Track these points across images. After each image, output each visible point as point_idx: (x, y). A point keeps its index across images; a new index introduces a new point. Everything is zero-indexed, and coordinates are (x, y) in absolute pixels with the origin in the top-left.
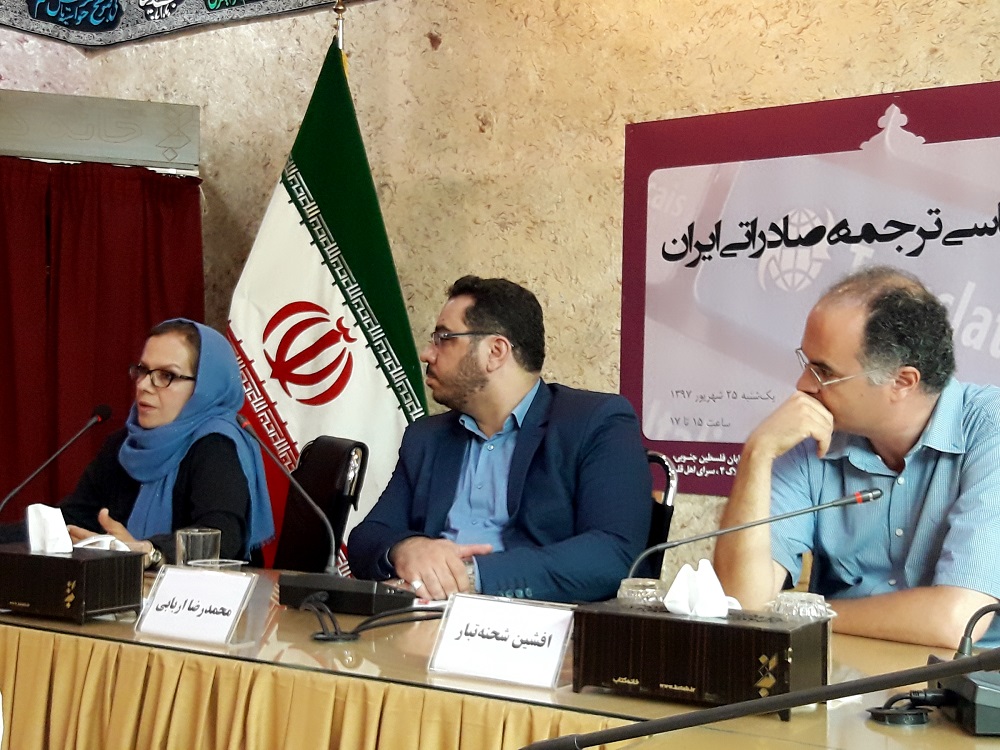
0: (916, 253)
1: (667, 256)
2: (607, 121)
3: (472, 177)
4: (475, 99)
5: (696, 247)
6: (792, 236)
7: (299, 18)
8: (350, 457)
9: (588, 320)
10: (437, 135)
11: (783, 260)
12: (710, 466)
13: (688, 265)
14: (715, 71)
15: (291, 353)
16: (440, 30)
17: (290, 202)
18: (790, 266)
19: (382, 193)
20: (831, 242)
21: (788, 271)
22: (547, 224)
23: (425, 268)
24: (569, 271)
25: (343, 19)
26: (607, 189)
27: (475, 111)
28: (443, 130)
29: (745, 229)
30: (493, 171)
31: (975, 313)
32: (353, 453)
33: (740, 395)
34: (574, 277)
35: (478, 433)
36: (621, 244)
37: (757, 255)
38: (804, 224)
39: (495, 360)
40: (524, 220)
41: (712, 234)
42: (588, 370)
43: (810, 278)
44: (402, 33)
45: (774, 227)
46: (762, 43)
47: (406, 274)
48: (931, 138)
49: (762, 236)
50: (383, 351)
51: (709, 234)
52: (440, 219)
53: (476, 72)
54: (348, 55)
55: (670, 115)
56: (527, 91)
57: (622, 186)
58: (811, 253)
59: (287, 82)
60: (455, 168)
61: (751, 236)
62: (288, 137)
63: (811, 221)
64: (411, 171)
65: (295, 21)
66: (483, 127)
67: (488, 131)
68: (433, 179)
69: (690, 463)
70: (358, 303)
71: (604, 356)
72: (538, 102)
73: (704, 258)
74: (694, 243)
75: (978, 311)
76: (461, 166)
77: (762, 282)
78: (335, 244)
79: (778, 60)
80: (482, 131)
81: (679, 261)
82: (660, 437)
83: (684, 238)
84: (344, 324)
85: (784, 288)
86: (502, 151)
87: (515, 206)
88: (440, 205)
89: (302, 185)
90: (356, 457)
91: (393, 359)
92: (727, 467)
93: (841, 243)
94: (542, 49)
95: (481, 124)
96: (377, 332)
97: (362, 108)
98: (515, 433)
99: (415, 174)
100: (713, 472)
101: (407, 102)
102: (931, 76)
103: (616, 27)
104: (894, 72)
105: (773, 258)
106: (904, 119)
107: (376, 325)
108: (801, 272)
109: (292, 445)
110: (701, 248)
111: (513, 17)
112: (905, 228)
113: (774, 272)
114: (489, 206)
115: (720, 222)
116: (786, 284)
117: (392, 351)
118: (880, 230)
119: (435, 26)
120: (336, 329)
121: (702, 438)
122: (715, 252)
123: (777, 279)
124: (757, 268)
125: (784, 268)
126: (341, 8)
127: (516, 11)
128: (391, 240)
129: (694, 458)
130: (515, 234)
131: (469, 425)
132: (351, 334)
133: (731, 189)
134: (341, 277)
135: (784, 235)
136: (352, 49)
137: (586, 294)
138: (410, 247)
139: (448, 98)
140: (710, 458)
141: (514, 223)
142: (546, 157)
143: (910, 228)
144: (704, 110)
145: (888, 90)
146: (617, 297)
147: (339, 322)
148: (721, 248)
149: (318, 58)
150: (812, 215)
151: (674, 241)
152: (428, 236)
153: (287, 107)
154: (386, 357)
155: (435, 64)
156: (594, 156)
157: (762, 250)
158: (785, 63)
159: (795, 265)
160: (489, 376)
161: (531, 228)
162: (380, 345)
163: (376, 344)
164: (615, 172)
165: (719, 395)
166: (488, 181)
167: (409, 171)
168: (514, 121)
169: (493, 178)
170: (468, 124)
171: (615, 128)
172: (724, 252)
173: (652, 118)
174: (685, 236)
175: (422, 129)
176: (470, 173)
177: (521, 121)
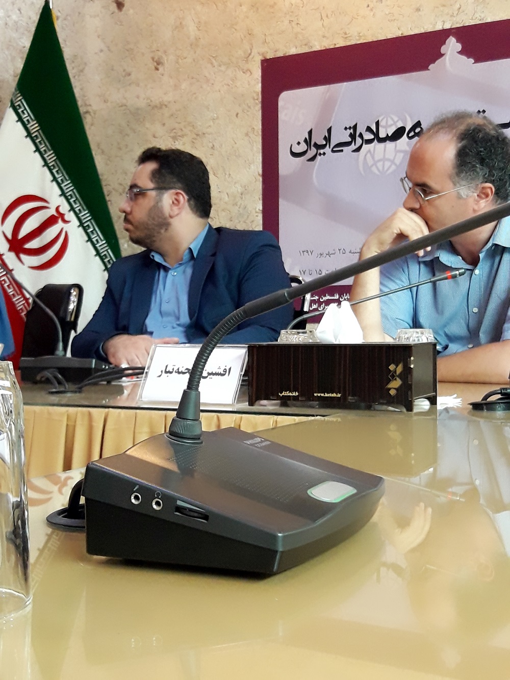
1: (294, 155)
2: (248, 57)
3: (151, 104)
4: (151, 47)
5: (315, 146)
6: (382, 135)
8: (70, 294)
9: (239, 204)
10: (124, 74)
11: (376, 153)
13: (309, 160)
14: (324, 18)
15: (23, 232)
17: (17, 121)
18: (381, 156)
19: (86, 118)
20: (410, 138)
21: (379, 161)
22: (207, 135)
23: (119, 172)
24: (224, 170)
26: (249, 107)
27: (152, 55)
28: (129, 70)
29: (349, 132)
30: (166, 99)
32: (72, 291)
33: (347, 251)
34: (228, 173)
35: (164, 263)
36: (260, 147)
37: (358, 150)
38: (391, 125)
39: (175, 209)
40: (189, 133)
41: (325, 136)
43: (396, 165)
44: (96, 1)
45: (369, 129)
47: (105, 177)
48: (479, 59)
49: (361, 136)
50: (91, 230)
51: (323, 137)
52: (128, 135)
53: (151, 26)
54: (57, 18)
55: (293, 51)
56: (189, 38)
57: (260, 105)
58: (396, 146)
59: (12, 41)
61: (353, 136)
62: (14, 80)
63: (394, 123)
66: (159, 67)
67: (161, 69)
68: (122, 106)
69: (314, 301)
70: (70, 195)
72: (197, 46)
76: (142, 96)
77: (361, 168)
78: (52, 152)
79: (369, 8)
80: (157, 69)
81: (302, 158)
83: (306, 141)
84: (61, 210)
85: (377, 172)
86: (172, 84)
87: (183, 123)
88: (128, 125)
89: (25, 109)
90: (75, 293)
91: (98, 235)
94: (199, 8)
95: (155, 64)
96: (86, 215)
97: (69, 57)
98: (192, 263)
99: (109, 104)
101: (101, 51)
102: (477, 15)
104: (450, 14)
105: (369, 151)
106: (459, 47)
107: (85, 210)
108: (389, 160)
109: (27, 299)
110: (318, 147)
113: (370, 161)
114: (164, 124)
115: (331, 127)
116: (378, 169)
117: (97, 229)
120: (55, 214)
122: (327, 150)
123: (372, 165)
124: (358, 159)
125: (377, 158)
128: (94, 153)
130: (184, 144)
131: (158, 258)
132: (66, 218)
133: (338, 103)
134: (57, 176)
135: (376, 135)
136: (59, 14)
137: (237, 185)
138: (107, 157)
139: (131, 46)
140: (328, 297)
141: (182, 136)
142: (204, 86)
144: (317, 47)
145: (447, 26)
146: (258, 186)
147: (57, 209)
148: (332, 147)
149: (34, 22)
150: (396, 119)
151: (299, 143)
152: (120, 149)
154: (93, 234)
155: (120, 22)
156: (238, 84)
157: (362, 145)
158: (374, 10)
159: (384, 155)
160: (171, 220)
161: (195, 139)
162: (88, 225)
163: (85, 225)
164: (255, 95)
165: (333, 252)
166: (162, 106)
167: (105, 101)
168: (180, 61)
169: (166, 103)
170: (146, 65)
171: (253, 63)
172: (334, 149)
173: (280, 54)
174: (306, 139)
175: (112, 70)
176: (149, 101)
177: (185, 60)
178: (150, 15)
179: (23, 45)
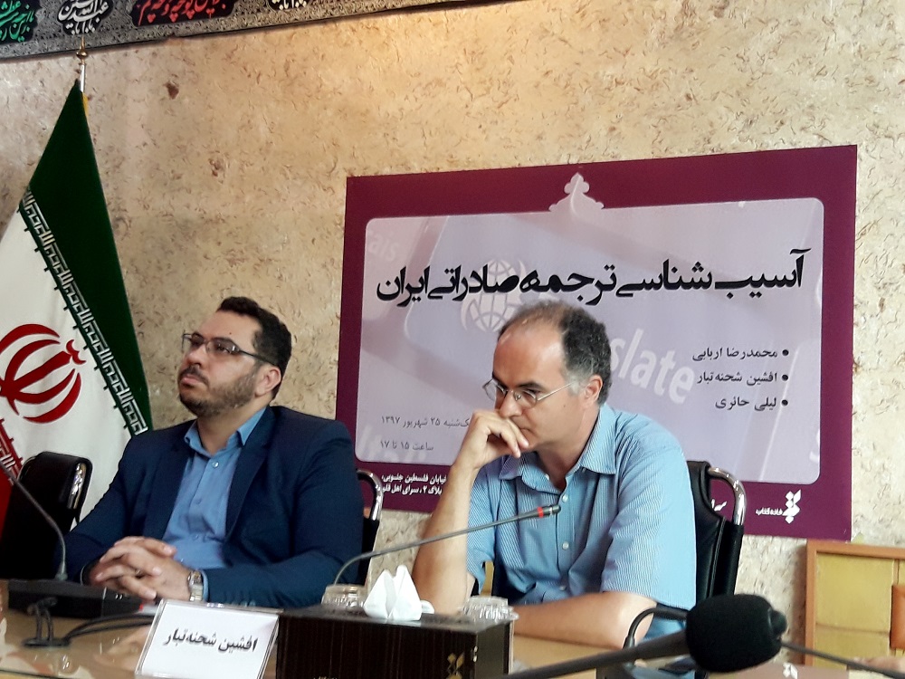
0: (595, 302)
1: (382, 296)
2: (330, 173)
3: (205, 216)
4: (209, 146)
5: (408, 289)
6: (490, 283)
7: (45, 62)
8: (74, 472)
9: (309, 351)
10: (171, 175)
11: (482, 304)
12: (414, 485)
13: (400, 305)
14: (427, 135)
15: (17, 377)
16: (178, 81)
17: (26, 230)
18: (489, 310)
19: (118, 226)
20: (524, 290)
21: (486, 314)
22: (273, 262)
23: (156, 297)
24: (293, 306)
25: (85, 65)
26: (329, 233)
27: (209, 156)
28: (178, 172)
29: (450, 275)
30: (224, 212)
31: (642, 356)
32: (78, 469)
33: (442, 422)
34: (297, 311)
35: (200, 451)
36: (339, 282)
37: (461, 298)
38: (502, 273)
40: (251, 257)
41: (422, 278)
42: (307, 396)
44: (142, 81)
45: (474, 275)
46: (468, 114)
47: (138, 302)
48: (609, 204)
49: (465, 281)
50: (112, 373)
51: (419, 278)
52: (172, 253)
53: (211, 120)
54: (89, 98)
55: (387, 171)
56: (258, 141)
57: (343, 232)
58: (506, 299)
59: (30, 120)
60: (188, 207)
61: (455, 281)
62: (28, 170)
63: (506, 271)
64: (146, 207)
65: (40, 65)
66: (217, 171)
67: (220, 174)
68: (166, 215)
69: (396, 483)
70: (88, 328)
71: (322, 384)
72: (268, 151)
73: (414, 299)
74: (405, 285)
75: (644, 354)
76: (194, 205)
77: (463, 320)
78: (69, 271)
79: (481, 130)
80: (215, 174)
81: (392, 301)
82: (371, 458)
83: (397, 280)
84: (74, 346)
85: (482, 327)
86: (233, 194)
87: (244, 245)
88: (173, 240)
89: (38, 215)
90: (80, 472)
91: (121, 380)
92: (430, 487)
93: (531, 291)
94: (272, 105)
95: (213, 168)
96: (106, 355)
97: (101, 148)
99: (150, 210)
100: (416, 491)
101: (145, 144)
102: (610, 151)
103: (341, 90)
104: (578, 146)
105: (474, 301)
106: (586, 187)
107: (105, 348)
108: (497, 315)
109: (18, 460)
110: (412, 290)
111: (247, 74)
112: (585, 280)
113: (474, 314)
114: (219, 243)
115: (429, 268)
116: (484, 324)
117: (120, 373)
118: (565, 282)
119: (174, 77)
120: (66, 351)
121: (408, 460)
122: (423, 294)
123: (476, 319)
124: (460, 310)
125: (483, 310)
126: (84, 54)
127: (249, 70)
128: (124, 271)
129: (401, 478)
130: (243, 270)
131: (193, 443)
132: (80, 357)
133: (440, 236)
134: (72, 302)
135: (484, 282)
136: (93, 93)
137: (308, 327)
138: (142, 278)
139: (184, 143)
140: (415, 478)
141: (243, 260)
142: (274, 202)
143: (591, 280)
144: (417, 168)
145: (573, 161)
146: (335, 330)
147: (69, 345)
148: (429, 291)
149: (60, 99)
150: (508, 266)
151: (388, 283)
152: (160, 269)
153: (29, 142)
154: (114, 379)
155: (172, 111)
156: (317, 203)
157: (464, 294)
158: (487, 132)
159: (492, 309)
161: (258, 265)
162: (108, 368)
163: (105, 367)
164: (336, 218)
165: (425, 422)
166: (218, 220)
167: (145, 206)
168: (245, 167)
169: (223, 218)
170: (201, 167)
171: (337, 179)
172: (432, 295)
173: (370, 173)
174: (397, 278)
175: (157, 169)
176: (202, 212)
177: (251, 168)
178: (210, 107)
179: (44, 127)
